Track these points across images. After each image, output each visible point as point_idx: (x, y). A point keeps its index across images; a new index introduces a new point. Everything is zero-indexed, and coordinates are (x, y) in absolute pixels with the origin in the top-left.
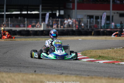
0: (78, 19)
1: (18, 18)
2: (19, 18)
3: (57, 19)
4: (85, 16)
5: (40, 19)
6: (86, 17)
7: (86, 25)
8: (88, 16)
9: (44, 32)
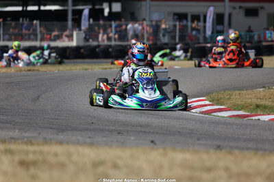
0: (151, 21)
1: (19, 20)
2: (21, 19)
3: (108, 23)
4: (169, 14)
5: (70, 23)
6: (171, 17)
7: (173, 34)
8: (175, 14)
9: (82, 51)
